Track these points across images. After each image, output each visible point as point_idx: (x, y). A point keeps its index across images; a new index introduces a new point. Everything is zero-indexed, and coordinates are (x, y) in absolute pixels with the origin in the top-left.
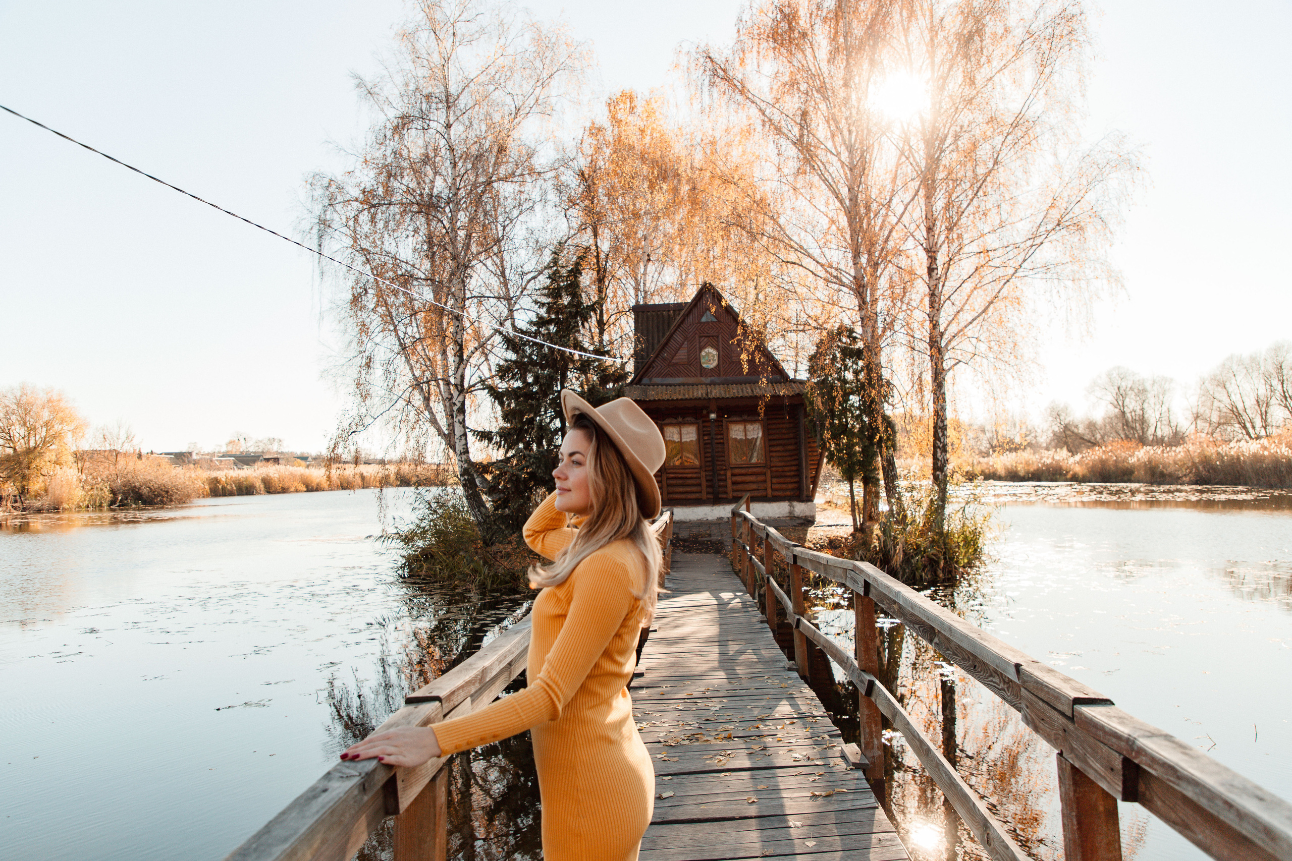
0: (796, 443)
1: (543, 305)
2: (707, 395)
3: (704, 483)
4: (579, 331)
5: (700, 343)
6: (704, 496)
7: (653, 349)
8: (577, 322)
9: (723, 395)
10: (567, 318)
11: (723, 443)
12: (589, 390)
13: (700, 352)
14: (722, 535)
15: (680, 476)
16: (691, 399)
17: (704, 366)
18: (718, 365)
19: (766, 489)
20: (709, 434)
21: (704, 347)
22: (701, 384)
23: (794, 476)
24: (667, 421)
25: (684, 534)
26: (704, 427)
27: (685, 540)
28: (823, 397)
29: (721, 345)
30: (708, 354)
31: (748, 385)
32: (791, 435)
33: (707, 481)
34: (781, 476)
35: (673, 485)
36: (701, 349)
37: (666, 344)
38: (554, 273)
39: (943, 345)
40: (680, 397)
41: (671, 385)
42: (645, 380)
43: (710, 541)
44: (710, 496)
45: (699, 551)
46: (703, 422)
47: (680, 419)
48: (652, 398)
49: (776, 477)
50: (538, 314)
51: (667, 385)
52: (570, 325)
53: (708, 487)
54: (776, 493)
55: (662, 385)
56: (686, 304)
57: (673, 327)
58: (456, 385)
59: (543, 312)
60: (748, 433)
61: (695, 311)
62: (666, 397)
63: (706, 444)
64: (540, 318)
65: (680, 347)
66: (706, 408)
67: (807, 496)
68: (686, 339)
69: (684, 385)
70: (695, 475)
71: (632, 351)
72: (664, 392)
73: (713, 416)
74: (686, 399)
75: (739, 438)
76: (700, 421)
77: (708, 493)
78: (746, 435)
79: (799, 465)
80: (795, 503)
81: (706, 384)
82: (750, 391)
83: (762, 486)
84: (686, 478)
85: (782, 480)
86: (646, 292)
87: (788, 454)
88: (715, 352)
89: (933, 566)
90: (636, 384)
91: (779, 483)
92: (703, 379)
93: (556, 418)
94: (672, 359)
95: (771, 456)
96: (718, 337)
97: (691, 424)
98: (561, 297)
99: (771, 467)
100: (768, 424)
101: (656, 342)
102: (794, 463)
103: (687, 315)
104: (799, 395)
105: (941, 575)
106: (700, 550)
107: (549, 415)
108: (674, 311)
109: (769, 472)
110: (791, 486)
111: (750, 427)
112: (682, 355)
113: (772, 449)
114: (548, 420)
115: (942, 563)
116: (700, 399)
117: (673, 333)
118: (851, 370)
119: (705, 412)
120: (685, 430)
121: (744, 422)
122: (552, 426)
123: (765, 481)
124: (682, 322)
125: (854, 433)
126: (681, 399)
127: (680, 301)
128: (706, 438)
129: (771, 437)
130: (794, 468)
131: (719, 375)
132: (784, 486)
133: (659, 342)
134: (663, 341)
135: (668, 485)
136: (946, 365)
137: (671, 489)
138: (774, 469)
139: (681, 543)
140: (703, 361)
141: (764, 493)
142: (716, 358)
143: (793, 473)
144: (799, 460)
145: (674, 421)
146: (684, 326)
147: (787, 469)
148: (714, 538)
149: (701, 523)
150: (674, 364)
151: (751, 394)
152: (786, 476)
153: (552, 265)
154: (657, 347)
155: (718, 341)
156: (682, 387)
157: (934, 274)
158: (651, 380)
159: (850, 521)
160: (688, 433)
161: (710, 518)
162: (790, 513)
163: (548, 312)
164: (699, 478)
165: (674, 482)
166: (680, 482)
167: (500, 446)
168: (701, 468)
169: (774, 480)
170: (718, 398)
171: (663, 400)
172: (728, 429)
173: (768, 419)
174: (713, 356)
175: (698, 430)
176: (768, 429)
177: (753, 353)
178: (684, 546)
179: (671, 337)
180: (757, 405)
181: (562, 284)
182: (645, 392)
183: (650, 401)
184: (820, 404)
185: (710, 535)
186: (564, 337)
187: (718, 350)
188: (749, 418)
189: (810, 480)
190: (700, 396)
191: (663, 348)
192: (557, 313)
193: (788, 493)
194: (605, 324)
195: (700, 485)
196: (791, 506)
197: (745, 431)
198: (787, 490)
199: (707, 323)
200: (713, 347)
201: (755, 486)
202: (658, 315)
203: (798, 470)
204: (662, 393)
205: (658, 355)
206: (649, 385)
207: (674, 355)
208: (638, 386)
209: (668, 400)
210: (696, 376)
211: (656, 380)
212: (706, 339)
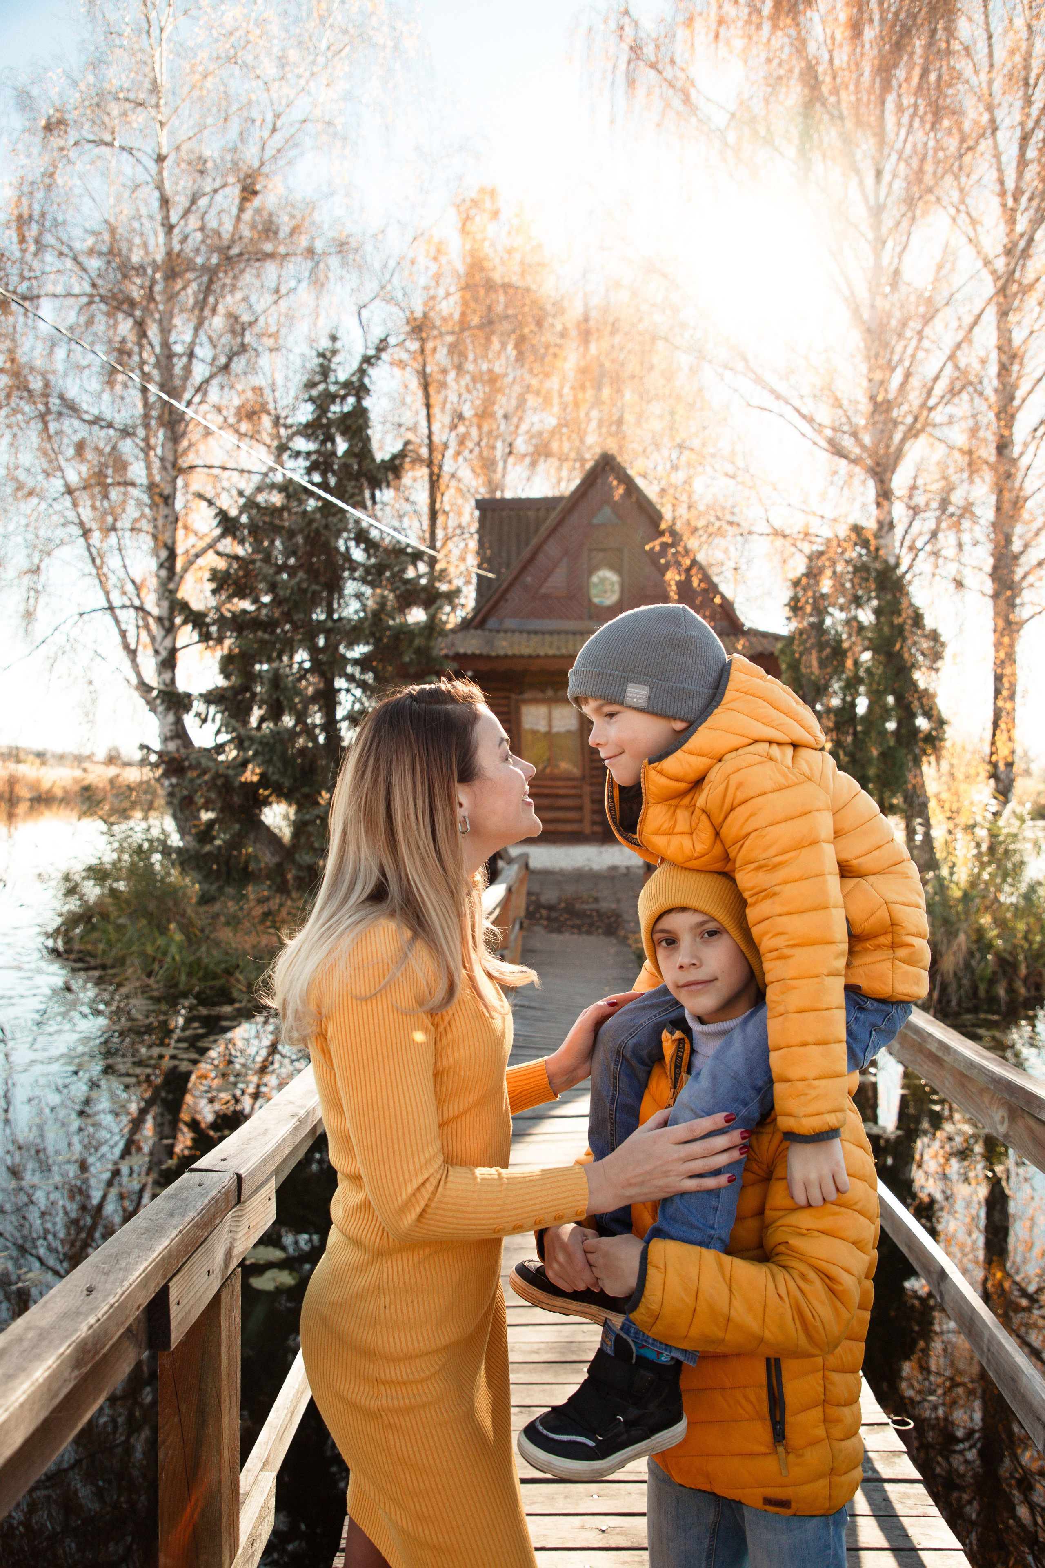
3: (588, 806)
5: (590, 560)
6: (587, 828)
7: (508, 569)
13: (590, 576)
14: (618, 901)
15: (547, 791)
17: (596, 600)
18: (620, 601)
21: (597, 568)
24: (527, 695)
25: (549, 896)
27: (551, 908)
28: (821, 651)
29: (625, 565)
30: (603, 580)
33: (593, 801)
36: (591, 571)
37: (531, 560)
39: (1017, 578)
40: (551, 652)
41: (536, 633)
42: (492, 623)
43: (598, 911)
44: (598, 829)
45: (579, 929)
47: (550, 693)
48: (501, 652)
51: (529, 632)
53: (594, 812)
55: (521, 632)
57: (543, 531)
58: (159, 620)
61: (584, 505)
62: (526, 651)
65: (556, 566)
68: (566, 552)
69: (559, 633)
70: (572, 792)
72: (524, 643)
74: (562, 657)
77: (594, 823)
84: (557, 796)
88: (614, 577)
89: (1005, 973)
90: (476, 628)
92: (593, 624)
94: (540, 587)
96: (620, 550)
98: (333, 442)
101: (513, 558)
103: (570, 510)
105: (1023, 991)
106: (579, 927)
112: (558, 580)
115: (1023, 970)
117: (545, 541)
120: (557, 711)
124: (560, 523)
126: (554, 656)
133: (519, 554)
134: (526, 553)
136: (1022, 613)
139: (544, 912)
140: (593, 592)
142: (617, 588)
145: (540, 695)
146: (564, 530)
148: (604, 906)
149: (580, 876)
150: (545, 597)
153: (318, 378)
154: (516, 564)
155: (621, 560)
156: (556, 637)
157: (1006, 452)
158: (501, 622)
160: (563, 718)
161: (596, 866)
164: (580, 796)
167: (205, 721)
168: (583, 778)
171: (522, 657)
174: (612, 584)
177: (688, 570)
178: (548, 919)
179: (539, 548)
182: (490, 642)
183: (498, 657)
184: (815, 663)
185: (596, 900)
187: (618, 571)
191: (525, 568)
195: (580, 808)
199: (605, 526)
200: (612, 567)
202: (518, 517)
204: (520, 644)
205: (516, 578)
206: (498, 631)
207: (545, 581)
208: (479, 632)
209: (530, 657)
210: (581, 618)
211: (509, 623)
212: (601, 555)
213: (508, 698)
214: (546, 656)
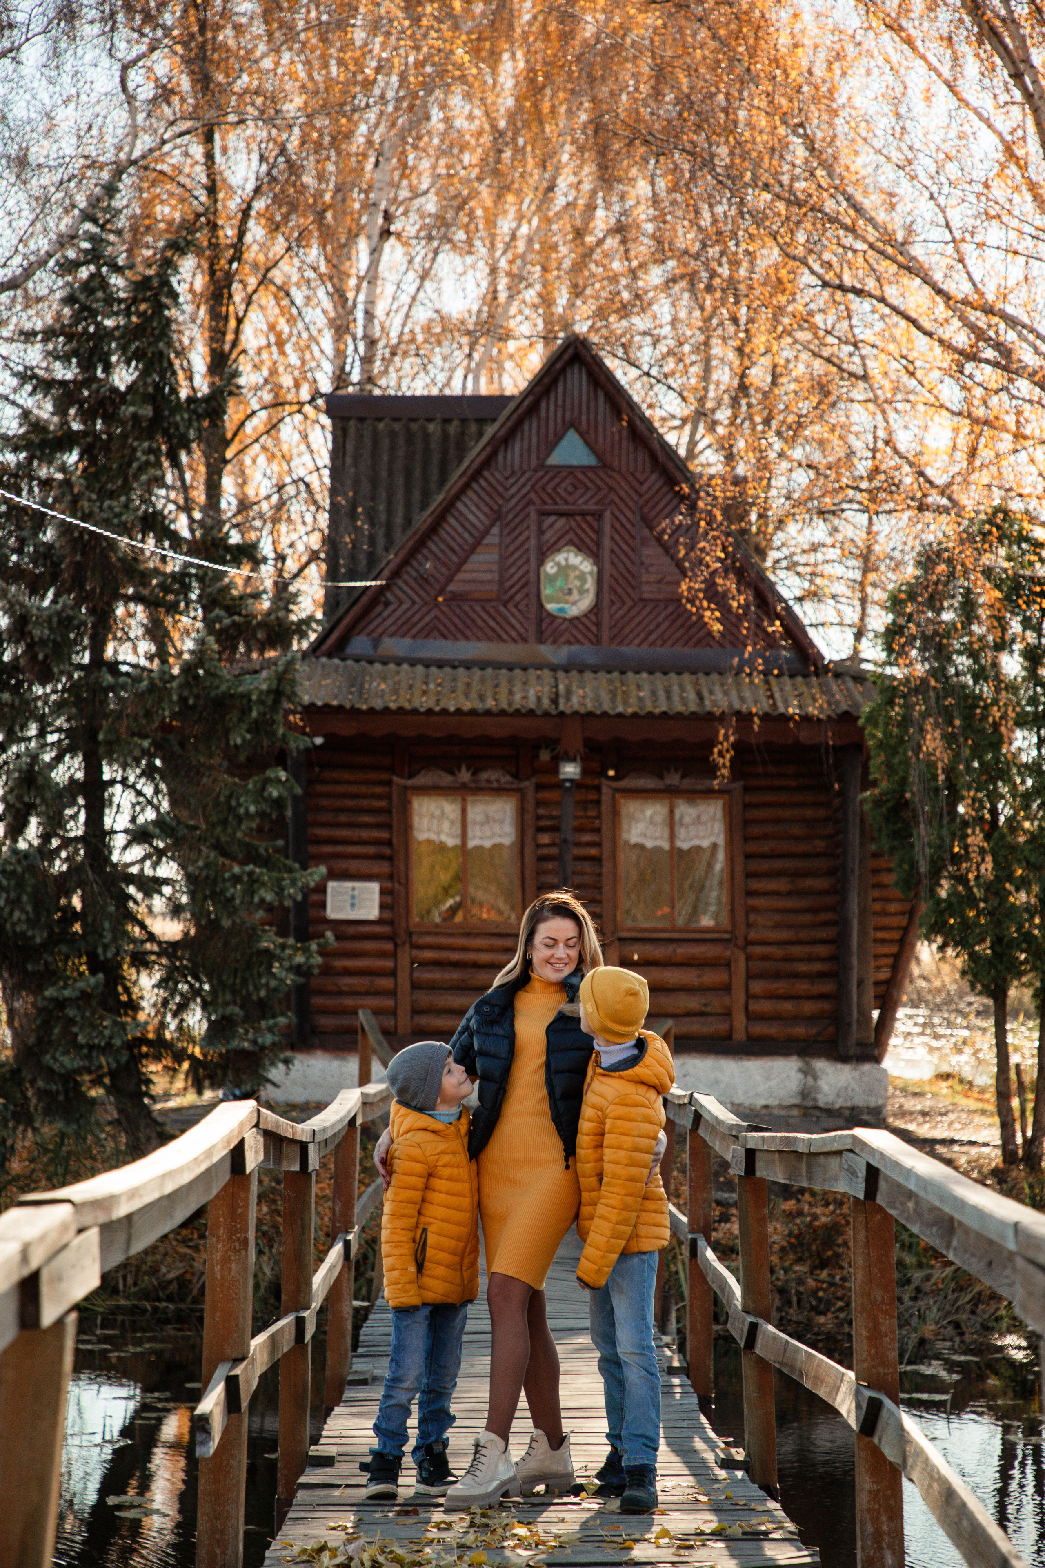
0: (831, 872)
1: (44, 385)
2: (555, 701)
4: (160, 481)
5: (541, 532)
7: (390, 541)
8: (157, 452)
9: (606, 707)
10: (124, 436)
11: (598, 860)
12: (188, 669)
13: (541, 562)
15: (455, 956)
16: (503, 713)
17: (551, 607)
18: (596, 608)
19: (727, 1014)
20: (555, 829)
21: (554, 548)
22: (538, 667)
23: (822, 975)
24: (423, 779)
26: (539, 803)
29: (607, 542)
30: (565, 570)
31: (687, 678)
32: (820, 845)
34: (777, 975)
35: (433, 987)
36: (543, 554)
37: (433, 530)
38: (88, 287)
40: (467, 706)
41: (440, 664)
42: (359, 644)
46: (539, 787)
47: (465, 776)
48: (378, 704)
49: (760, 976)
50: (26, 414)
51: (428, 664)
52: (132, 458)
54: (759, 1029)
55: (413, 663)
56: (500, 401)
57: (456, 477)
59: (45, 410)
60: (681, 832)
61: (531, 428)
62: (423, 703)
63: (542, 859)
64: (35, 426)
65: (478, 542)
66: (551, 743)
67: (860, 1044)
68: (497, 516)
69: (483, 665)
71: (315, 541)
72: (419, 686)
73: (570, 770)
74: (488, 713)
75: (649, 844)
76: (528, 785)
78: (672, 837)
79: (840, 941)
80: (820, 1065)
81: (554, 668)
82: (691, 696)
83: (716, 1003)
85: (781, 986)
86: (371, 343)
87: (804, 903)
88: (585, 565)
90: (330, 655)
91: (771, 996)
92: (547, 651)
93: (72, 750)
94: (450, 579)
95: (753, 909)
96: (599, 516)
97: (499, 791)
98: (107, 366)
99: (749, 943)
100: (747, 806)
101: (399, 520)
102: (823, 934)
103: (505, 441)
104: (847, 718)
107: (52, 738)
108: (463, 421)
109: (742, 957)
110: (809, 1008)
111: (686, 811)
112: (482, 568)
113: (755, 885)
114: (47, 757)
116: (531, 712)
117: (457, 497)
118: (1017, 647)
119: (545, 756)
120: (477, 810)
121: (671, 793)
122: (60, 775)
123: (727, 988)
124: (488, 462)
125: (1014, 848)
126: (473, 712)
127: (484, 390)
128: (545, 839)
129: (752, 847)
130: (822, 950)
131: (597, 641)
132: (788, 1006)
133: (410, 518)
134: (423, 517)
135: (416, 986)
137: (424, 999)
138: (758, 950)
140: (547, 591)
141: (721, 1027)
142: (590, 584)
143: (817, 967)
144: (842, 924)
145: (446, 779)
146: (493, 475)
147: (797, 950)
150: (457, 598)
151: (693, 707)
152: (794, 975)
154: (405, 535)
155: (598, 532)
156: (477, 673)
158: (376, 642)
159: (992, 1134)
160: (488, 820)
162: (804, 1094)
163: (61, 410)
165: (435, 975)
166: (455, 975)
169: (757, 987)
170: (590, 714)
171: (415, 712)
172: (616, 814)
173: (746, 789)
174: (582, 578)
175: (521, 812)
176: (746, 822)
179: (448, 507)
180: (711, 743)
181: (109, 323)
182: (355, 683)
186: (112, 495)
187: (595, 555)
188: (687, 783)
189: (870, 992)
190: (532, 704)
191: (421, 543)
192: (87, 416)
193: (800, 1030)
194: (227, 443)
196: (806, 1072)
197: (672, 824)
198: (796, 1019)
199: (570, 470)
200: (581, 547)
201: (692, 1003)
202: (410, 437)
203: (833, 958)
204: (411, 687)
205: (406, 562)
206: (371, 662)
207: (458, 569)
208: (336, 661)
209: (430, 712)
210: (525, 640)
211: (393, 645)
212: (562, 522)
213: (389, 783)
214: (459, 712)
